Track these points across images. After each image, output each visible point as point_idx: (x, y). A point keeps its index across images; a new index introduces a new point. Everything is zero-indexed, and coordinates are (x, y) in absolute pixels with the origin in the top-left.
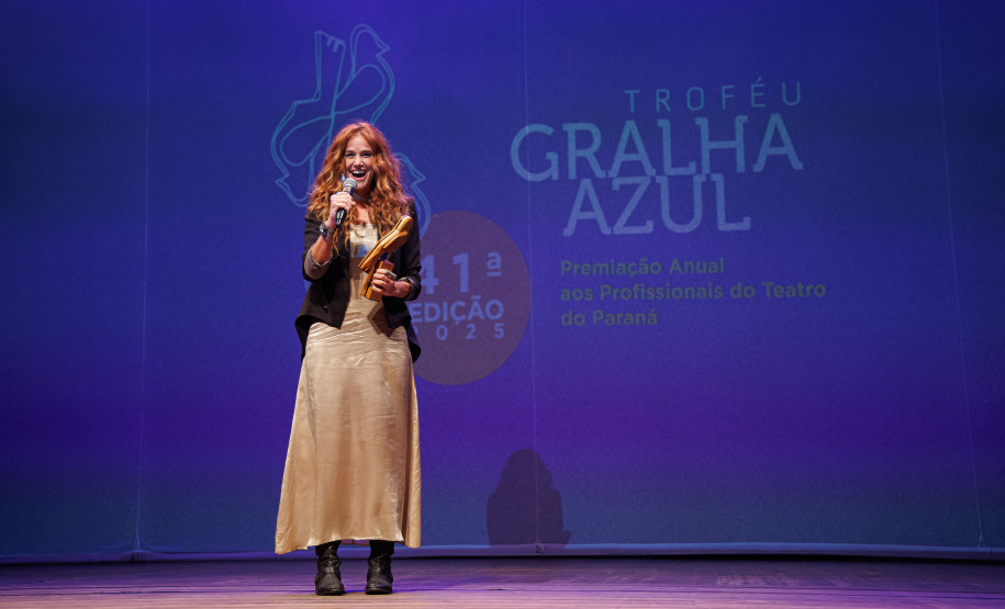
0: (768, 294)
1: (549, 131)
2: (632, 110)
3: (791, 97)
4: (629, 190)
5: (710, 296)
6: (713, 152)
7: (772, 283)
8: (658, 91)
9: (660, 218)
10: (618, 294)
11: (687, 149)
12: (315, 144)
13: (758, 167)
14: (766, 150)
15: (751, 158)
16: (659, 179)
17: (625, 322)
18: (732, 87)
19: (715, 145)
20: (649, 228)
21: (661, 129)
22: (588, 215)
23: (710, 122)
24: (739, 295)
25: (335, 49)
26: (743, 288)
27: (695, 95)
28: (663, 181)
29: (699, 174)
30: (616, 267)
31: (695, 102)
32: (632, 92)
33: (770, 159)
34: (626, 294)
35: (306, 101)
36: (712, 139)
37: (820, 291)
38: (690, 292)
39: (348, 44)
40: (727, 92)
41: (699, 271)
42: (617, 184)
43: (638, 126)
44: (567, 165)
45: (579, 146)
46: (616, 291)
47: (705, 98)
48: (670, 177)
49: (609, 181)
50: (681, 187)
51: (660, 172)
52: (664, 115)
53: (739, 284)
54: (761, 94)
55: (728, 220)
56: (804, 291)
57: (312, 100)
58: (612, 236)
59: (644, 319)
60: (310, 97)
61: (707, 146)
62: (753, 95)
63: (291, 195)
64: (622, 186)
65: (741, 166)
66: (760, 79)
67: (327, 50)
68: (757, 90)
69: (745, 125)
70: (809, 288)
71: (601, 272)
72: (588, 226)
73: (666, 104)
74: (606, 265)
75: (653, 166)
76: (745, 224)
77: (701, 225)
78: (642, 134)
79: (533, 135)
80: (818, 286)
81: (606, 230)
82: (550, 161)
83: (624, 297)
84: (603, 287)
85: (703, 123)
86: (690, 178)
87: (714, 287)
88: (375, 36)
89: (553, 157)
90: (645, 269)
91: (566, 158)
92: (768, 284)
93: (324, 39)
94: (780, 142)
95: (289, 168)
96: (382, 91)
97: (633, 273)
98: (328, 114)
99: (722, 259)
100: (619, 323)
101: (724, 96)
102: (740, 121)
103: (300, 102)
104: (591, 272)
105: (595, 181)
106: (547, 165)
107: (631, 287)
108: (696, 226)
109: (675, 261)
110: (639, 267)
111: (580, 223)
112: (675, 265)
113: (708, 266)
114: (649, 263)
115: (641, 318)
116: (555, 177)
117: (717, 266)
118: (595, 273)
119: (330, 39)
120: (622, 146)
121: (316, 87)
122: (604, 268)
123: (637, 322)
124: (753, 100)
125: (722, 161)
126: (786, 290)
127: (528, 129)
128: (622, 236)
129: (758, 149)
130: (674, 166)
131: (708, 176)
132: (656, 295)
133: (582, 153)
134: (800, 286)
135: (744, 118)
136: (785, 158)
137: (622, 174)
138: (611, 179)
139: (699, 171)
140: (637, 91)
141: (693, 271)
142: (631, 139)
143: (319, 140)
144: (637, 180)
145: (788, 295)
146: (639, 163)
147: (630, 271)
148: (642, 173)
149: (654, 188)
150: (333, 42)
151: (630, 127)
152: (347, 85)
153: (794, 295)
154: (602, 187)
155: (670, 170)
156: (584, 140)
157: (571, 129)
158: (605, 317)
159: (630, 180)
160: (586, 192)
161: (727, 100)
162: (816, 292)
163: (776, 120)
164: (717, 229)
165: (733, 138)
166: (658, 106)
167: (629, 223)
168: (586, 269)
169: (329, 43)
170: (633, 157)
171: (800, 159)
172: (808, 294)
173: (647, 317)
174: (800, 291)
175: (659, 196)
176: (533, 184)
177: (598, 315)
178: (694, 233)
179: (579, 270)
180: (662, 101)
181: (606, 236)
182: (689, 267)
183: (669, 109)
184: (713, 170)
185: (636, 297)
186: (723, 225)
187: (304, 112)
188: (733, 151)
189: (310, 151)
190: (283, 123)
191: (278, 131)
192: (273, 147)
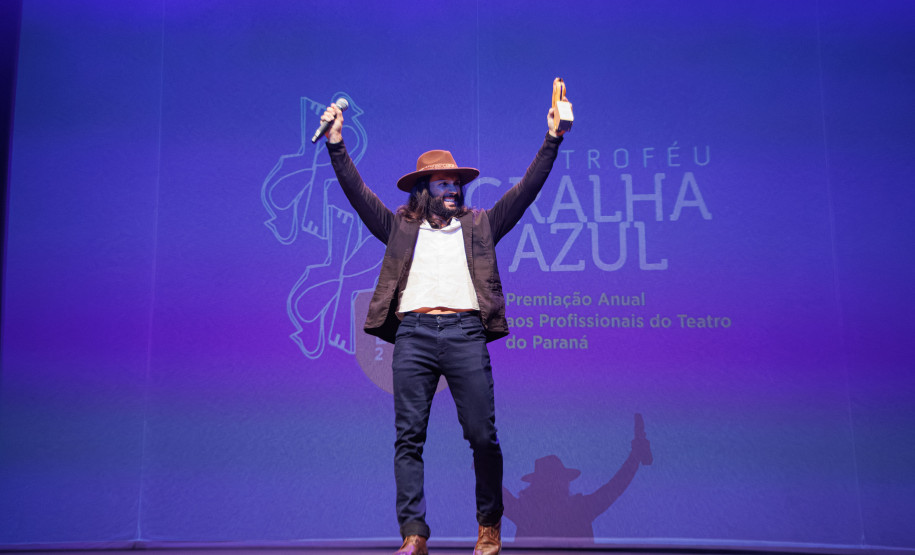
0: (682, 325)
1: (496, 182)
2: (568, 167)
3: (702, 160)
4: (564, 234)
5: (633, 325)
6: (636, 204)
7: (685, 316)
8: (590, 151)
9: (591, 257)
10: (555, 322)
11: (614, 200)
12: (299, 192)
13: (674, 217)
14: (681, 202)
15: (668, 209)
16: (590, 225)
17: (561, 346)
18: (652, 149)
19: (639, 197)
20: (581, 266)
21: (592, 183)
22: (530, 255)
23: (633, 178)
24: (658, 325)
26: (661, 319)
27: (621, 155)
28: (593, 227)
29: (624, 221)
30: (553, 299)
31: (621, 161)
32: (568, 152)
33: (684, 210)
34: (561, 322)
35: (292, 156)
36: (635, 192)
37: (726, 322)
38: (616, 321)
40: (648, 153)
41: (624, 304)
42: (554, 229)
43: (573, 181)
46: (553, 319)
47: (630, 158)
48: (600, 225)
49: (548, 226)
50: (609, 233)
51: (591, 219)
52: (594, 171)
53: (658, 316)
54: (677, 156)
55: (649, 261)
56: (713, 323)
57: (298, 155)
58: (550, 272)
59: (576, 344)
60: (296, 153)
61: (631, 198)
62: (670, 156)
63: (277, 235)
64: (559, 231)
65: (659, 216)
66: (676, 143)
67: (311, 113)
68: (673, 152)
69: (663, 181)
70: (716, 320)
71: (540, 303)
72: (529, 265)
73: (596, 163)
74: (545, 297)
75: (586, 214)
76: (663, 265)
77: (625, 265)
78: (576, 187)
79: (483, 185)
80: (725, 318)
81: (544, 268)
83: (560, 325)
84: (541, 316)
85: (627, 178)
86: (617, 224)
87: (636, 318)
88: (352, 102)
90: (577, 301)
92: (682, 317)
93: (309, 104)
94: (692, 197)
95: (276, 211)
96: (357, 146)
97: (567, 305)
98: (310, 166)
99: (643, 294)
100: (555, 346)
101: (646, 157)
102: (659, 177)
103: (287, 156)
104: (532, 303)
105: (536, 225)
107: (566, 316)
108: (621, 266)
109: (603, 295)
110: (572, 299)
111: (523, 261)
112: (603, 299)
113: (631, 299)
114: (581, 296)
115: (574, 343)
117: (639, 300)
118: (535, 304)
119: (314, 103)
120: (559, 196)
121: (300, 144)
122: (543, 300)
123: (571, 346)
124: (670, 160)
125: (644, 211)
126: (697, 321)
127: (479, 182)
128: (558, 273)
129: (674, 201)
130: (602, 214)
131: (632, 224)
132: (587, 323)
134: (709, 318)
135: (662, 176)
136: (696, 210)
137: (558, 220)
138: (550, 225)
139: (624, 219)
140: (572, 151)
141: (618, 304)
142: (566, 191)
143: (300, 189)
144: (571, 225)
145: (699, 326)
146: (574, 211)
147: (564, 302)
148: (576, 220)
149: (586, 234)
150: (316, 106)
151: (566, 181)
153: (704, 326)
154: (542, 231)
155: (599, 218)
158: (543, 342)
159: (565, 226)
160: (528, 234)
161: (648, 160)
162: (722, 324)
163: (689, 178)
164: (639, 269)
165: (652, 192)
166: (590, 164)
167: (565, 262)
168: (527, 301)
169: (312, 107)
170: (568, 206)
171: (710, 211)
172: (716, 325)
173: (579, 342)
174: (709, 323)
175: (590, 239)
177: (538, 340)
178: (619, 271)
179: (521, 301)
180: (593, 159)
181: (547, 273)
182: (615, 300)
183: (598, 166)
184: (636, 218)
185: (570, 325)
186: (644, 266)
187: (289, 165)
188: (653, 203)
189: (294, 197)
190: (272, 173)
191: (267, 180)
192: (263, 194)
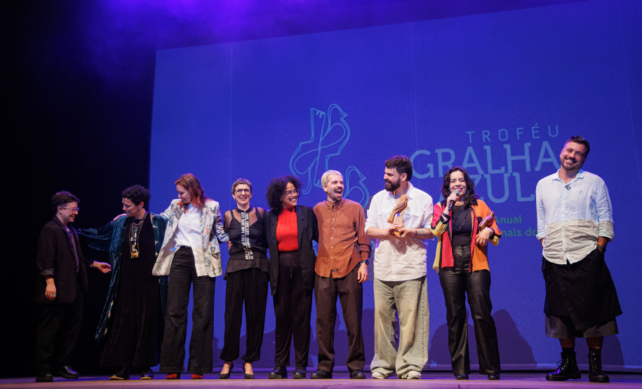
1: (428, 153)
2: (471, 142)
3: (553, 133)
5: (515, 235)
6: (513, 161)
8: (484, 131)
9: (487, 196)
11: (500, 161)
12: (311, 163)
13: (538, 169)
14: (541, 160)
15: (533, 164)
16: (486, 176)
18: (522, 128)
19: (515, 158)
21: (486, 150)
23: (511, 147)
24: (530, 235)
25: (320, 117)
26: (532, 231)
27: (503, 133)
28: (488, 177)
29: (506, 173)
31: (503, 137)
32: (470, 133)
33: (544, 164)
35: (306, 142)
36: (512, 155)
39: (326, 113)
40: (520, 131)
41: (508, 222)
43: (474, 149)
44: (438, 170)
45: (444, 160)
47: (508, 134)
48: (492, 175)
50: (497, 180)
51: (486, 172)
52: (487, 143)
53: (530, 229)
54: (538, 132)
55: (523, 196)
57: (309, 142)
60: (308, 140)
61: (510, 158)
62: (533, 132)
65: (528, 168)
66: (536, 124)
67: (316, 117)
68: (535, 130)
69: (529, 147)
73: (488, 138)
75: (483, 169)
77: (508, 199)
78: (476, 153)
79: (420, 155)
82: (429, 168)
85: (507, 147)
86: (502, 174)
87: (516, 231)
88: (340, 109)
89: (430, 166)
91: (438, 167)
93: (315, 112)
94: (548, 156)
96: (344, 135)
98: (317, 148)
99: (520, 216)
101: (518, 133)
102: (527, 145)
103: (303, 143)
106: (428, 170)
108: (506, 199)
113: (513, 220)
116: (432, 176)
117: (518, 220)
119: (318, 111)
120: (466, 159)
121: (311, 135)
124: (533, 135)
125: (518, 166)
127: (417, 153)
129: (537, 159)
130: (493, 169)
131: (511, 174)
133: (446, 164)
135: (529, 144)
136: (551, 164)
139: (507, 171)
140: (473, 132)
141: (505, 222)
142: (470, 156)
143: (312, 161)
144: (474, 176)
146: (475, 167)
148: (477, 173)
149: (483, 181)
150: (319, 113)
151: (470, 150)
152: (327, 133)
155: (491, 171)
156: (446, 157)
157: (439, 152)
161: (520, 135)
163: (546, 144)
164: (517, 201)
165: (523, 154)
166: (484, 139)
169: (317, 114)
170: (472, 165)
175: (486, 184)
176: (421, 180)
178: (505, 203)
180: (486, 136)
182: (503, 220)
183: (489, 140)
184: (514, 171)
186: (520, 199)
187: (305, 148)
188: (524, 161)
189: (309, 166)
190: (295, 153)
191: (293, 157)
192: (291, 166)
